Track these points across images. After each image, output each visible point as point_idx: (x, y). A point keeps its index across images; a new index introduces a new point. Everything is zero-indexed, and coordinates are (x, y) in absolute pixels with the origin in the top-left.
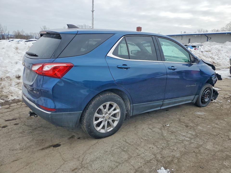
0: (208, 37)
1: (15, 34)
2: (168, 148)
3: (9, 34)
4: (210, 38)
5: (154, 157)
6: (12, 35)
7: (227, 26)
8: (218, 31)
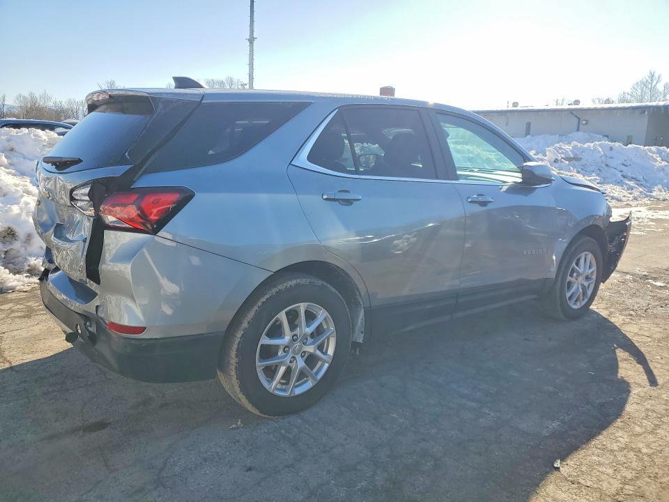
0: (579, 119)
1: (23, 105)
2: (413, 429)
3: (6, 103)
4: (584, 122)
5: (369, 454)
6: (13, 107)
7: (634, 88)
8: (608, 101)
